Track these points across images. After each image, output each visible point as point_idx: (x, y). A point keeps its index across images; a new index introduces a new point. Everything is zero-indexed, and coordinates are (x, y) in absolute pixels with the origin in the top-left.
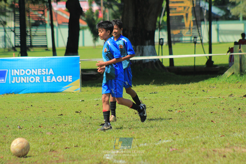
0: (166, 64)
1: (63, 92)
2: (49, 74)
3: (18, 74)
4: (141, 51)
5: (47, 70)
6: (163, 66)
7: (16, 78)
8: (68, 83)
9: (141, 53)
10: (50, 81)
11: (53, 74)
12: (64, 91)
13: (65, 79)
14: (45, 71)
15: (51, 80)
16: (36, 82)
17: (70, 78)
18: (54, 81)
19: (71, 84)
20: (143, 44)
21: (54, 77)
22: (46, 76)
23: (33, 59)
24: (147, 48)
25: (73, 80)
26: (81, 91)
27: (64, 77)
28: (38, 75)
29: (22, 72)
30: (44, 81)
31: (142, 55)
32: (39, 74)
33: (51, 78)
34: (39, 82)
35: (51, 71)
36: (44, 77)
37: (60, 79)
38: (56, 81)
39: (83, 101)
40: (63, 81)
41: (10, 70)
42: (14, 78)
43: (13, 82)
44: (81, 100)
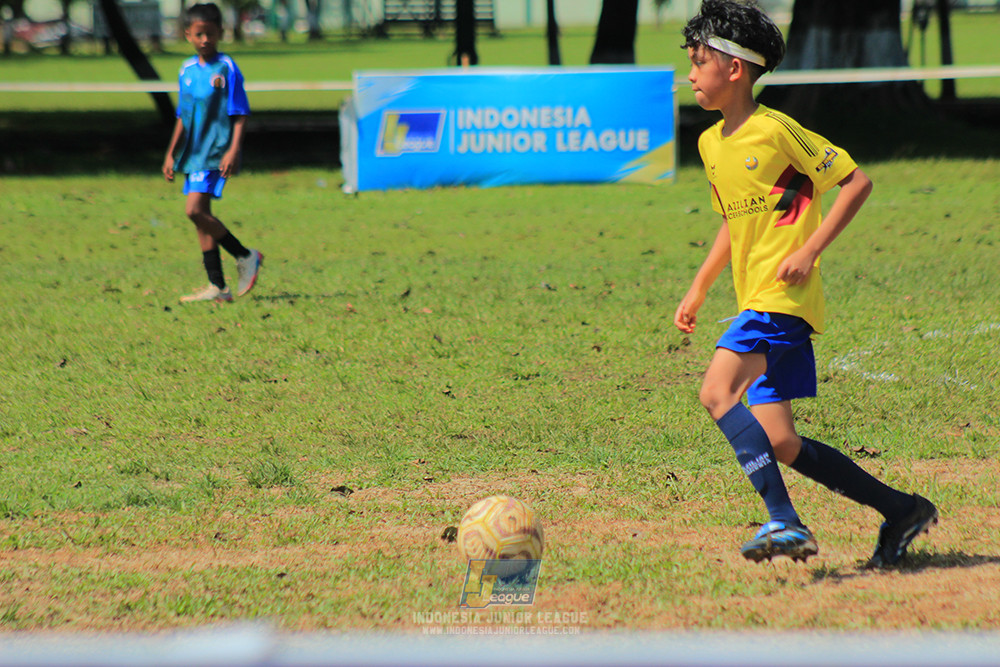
0: (933, 90)
1: (620, 184)
2: (577, 125)
3: (478, 124)
4: (855, 49)
5: (570, 111)
6: (924, 97)
7: (473, 136)
8: (635, 153)
9: (855, 54)
10: (576, 149)
11: (589, 124)
12: (624, 179)
13: (627, 141)
14: (564, 114)
15: (580, 145)
16: (535, 150)
17: (641, 138)
18: (590, 149)
19: (644, 158)
20: (862, 24)
21: (590, 136)
22: (565, 129)
24: (877, 40)
25: (653, 144)
26: (676, 180)
27: (622, 134)
28: (539, 128)
29: (492, 117)
30: (560, 147)
31: (859, 63)
32: (545, 123)
33: (582, 138)
34: (544, 150)
35: (583, 116)
36: (560, 136)
37: (610, 140)
38: (596, 149)
39: (696, 211)
40: (618, 148)
41: (452, 113)
42: (465, 137)
43: (462, 149)
44: (688, 212)
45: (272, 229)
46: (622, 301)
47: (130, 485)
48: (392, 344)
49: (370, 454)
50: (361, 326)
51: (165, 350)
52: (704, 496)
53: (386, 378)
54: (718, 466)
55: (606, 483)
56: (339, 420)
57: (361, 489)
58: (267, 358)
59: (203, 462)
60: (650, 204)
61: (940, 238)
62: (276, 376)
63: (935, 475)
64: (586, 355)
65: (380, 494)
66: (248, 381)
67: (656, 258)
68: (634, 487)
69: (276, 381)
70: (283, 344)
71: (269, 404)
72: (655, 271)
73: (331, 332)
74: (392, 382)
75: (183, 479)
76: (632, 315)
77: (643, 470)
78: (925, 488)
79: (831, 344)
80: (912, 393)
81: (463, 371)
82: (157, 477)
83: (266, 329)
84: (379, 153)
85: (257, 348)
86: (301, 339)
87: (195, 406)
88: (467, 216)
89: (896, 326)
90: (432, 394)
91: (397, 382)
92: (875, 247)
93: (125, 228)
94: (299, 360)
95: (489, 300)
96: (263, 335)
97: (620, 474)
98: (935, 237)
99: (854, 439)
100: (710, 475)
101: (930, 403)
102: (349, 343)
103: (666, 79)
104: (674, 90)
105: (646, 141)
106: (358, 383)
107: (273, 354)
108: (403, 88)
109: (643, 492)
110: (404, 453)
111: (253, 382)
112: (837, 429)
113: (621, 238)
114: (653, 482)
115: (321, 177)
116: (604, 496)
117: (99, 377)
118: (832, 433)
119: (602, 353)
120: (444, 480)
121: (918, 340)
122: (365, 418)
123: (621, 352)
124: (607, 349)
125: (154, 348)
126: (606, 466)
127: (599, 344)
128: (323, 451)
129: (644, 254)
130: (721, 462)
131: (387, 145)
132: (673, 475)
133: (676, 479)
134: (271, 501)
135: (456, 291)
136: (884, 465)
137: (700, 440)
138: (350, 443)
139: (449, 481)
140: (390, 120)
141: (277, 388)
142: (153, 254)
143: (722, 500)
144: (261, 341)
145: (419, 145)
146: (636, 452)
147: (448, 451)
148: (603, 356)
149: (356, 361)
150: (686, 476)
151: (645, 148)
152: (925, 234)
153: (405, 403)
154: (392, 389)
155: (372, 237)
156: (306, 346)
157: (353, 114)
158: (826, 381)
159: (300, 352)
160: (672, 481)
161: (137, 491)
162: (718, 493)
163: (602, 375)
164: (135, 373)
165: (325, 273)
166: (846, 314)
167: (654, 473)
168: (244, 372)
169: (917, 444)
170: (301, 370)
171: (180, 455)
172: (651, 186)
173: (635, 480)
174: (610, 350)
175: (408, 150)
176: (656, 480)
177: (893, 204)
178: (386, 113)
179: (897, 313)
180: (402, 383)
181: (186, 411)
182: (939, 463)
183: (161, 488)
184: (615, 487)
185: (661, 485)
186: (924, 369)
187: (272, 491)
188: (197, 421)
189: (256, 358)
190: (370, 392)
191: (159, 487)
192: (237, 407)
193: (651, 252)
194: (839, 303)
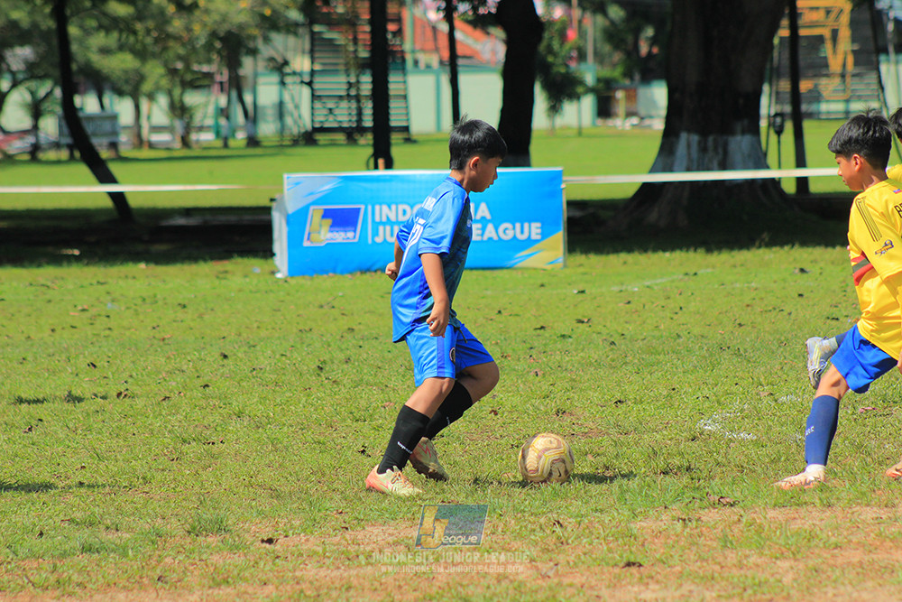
0: (789, 188)
1: (515, 269)
2: (478, 218)
3: (393, 218)
4: (720, 150)
6: (782, 192)
7: (388, 228)
8: (529, 242)
9: (720, 156)
11: (488, 216)
12: (519, 265)
13: (522, 232)
15: (482, 235)
17: (535, 230)
18: (490, 239)
19: (538, 246)
20: (727, 130)
21: (490, 227)
23: (433, 175)
24: (739, 143)
25: (544, 235)
26: (565, 266)
27: (518, 226)
29: (404, 212)
31: (724, 166)
33: (483, 229)
35: (484, 211)
37: (508, 231)
38: (495, 238)
39: (583, 292)
40: (515, 237)
41: (370, 208)
42: (381, 228)
43: (379, 239)
44: (576, 292)
45: (212, 310)
46: (517, 371)
47: (84, 535)
48: (316, 410)
49: (295, 506)
50: (288, 394)
51: (117, 417)
52: (585, 541)
53: (310, 439)
54: (598, 514)
55: (500, 530)
56: (267, 476)
57: (286, 536)
58: (206, 423)
59: (149, 515)
60: (542, 285)
61: (793, 316)
62: (214, 439)
63: (787, 521)
64: (485, 418)
65: (303, 541)
66: (189, 443)
67: (546, 333)
68: (524, 533)
69: (213, 443)
70: (220, 410)
71: (207, 463)
72: (545, 345)
73: (263, 399)
74: (315, 443)
75: (130, 530)
76: (524, 383)
77: (532, 519)
78: (778, 533)
79: (698, 408)
80: (769, 450)
81: (377, 433)
82: (108, 528)
83: (206, 397)
84: (306, 244)
85: (197, 414)
86: (236, 406)
87: (142, 466)
88: (382, 297)
89: (754, 392)
90: (349, 454)
91: (319, 443)
92: (738, 322)
93: (83, 310)
94: (234, 425)
95: (400, 370)
96: (203, 403)
97: (513, 522)
98: (790, 314)
99: (716, 489)
100: (591, 522)
101: (783, 459)
102: (278, 409)
103: (556, 178)
104: (563, 186)
105: (539, 231)
106: (285, 444)
107: (211, 419)
108: (327, 187)
109: (533, 537)
110: (325, 505)
111: (194, 444)
112: (702, 481)
113: (517, 315)
114: (541, 528)
115: (255, 265)
116: (498, 541)
117: (59, 441)
118: (697, 485)
119: (498, 416)
120: (359, 529)
121: (773, 404)
122: (291, 475)
123: (515, 415)
124: (503, 413)
125: (108, 415)
126: (501, 515)
127: (496, 408)
128: (254, 503)
129: (536, 329)
130: (601, 511)
131: (314, 236)
132: (559, 522)
133: (561, 526)
134: (208, 547)
135: (372, 362)
136: (742, 513)
137: (582, 492)
138: (278, 496)
139: (364, 528)
140: (315, 215)
141: (215, 449)
142: (107, 332)
143: (601, 544)
144: (201, 408)
145: (340, 236)
146: (527, 503)
147: (363, 503)
148: (499, 419)
149: (284, 425)
150: (570, 523)
151: (539, 237)
152: (782, 310)
153: (326, 460)
154: (315, 449)
155: (299, 316)
156: (240, 412)
157: (283, 210)
158: (693, 440)
159: (235, 417)
160: (558, 529)
161: (91, 540)
162: (598, 538)
163: (498, 436)
164: (89, 437)
165: (258, 348)
166: (711, 381)
167: (542, 520)
168: (185, 436)
169: (771, 495)
170: (236, 433)
171: (128, 508)
172: (544, 270)
173: (526, 527)
174: (506, 414)
175: (332, 239)
176: (543, 527)
177: (754, 285)
178: (312, 208)
179: (755, 379)
180: (324, 444)
181: (134, 470)
182: (790, 512)
183: (112, 537)
184: (508, 533)
185: (548, 532)
186: (778, 429)
187: (209, 540)
188: (144, 478)
189: (196, 423)
190: (296, 452)
191: (110, 537)
192: (179, 466)
193: (542, 328)
194: (706, 371)
